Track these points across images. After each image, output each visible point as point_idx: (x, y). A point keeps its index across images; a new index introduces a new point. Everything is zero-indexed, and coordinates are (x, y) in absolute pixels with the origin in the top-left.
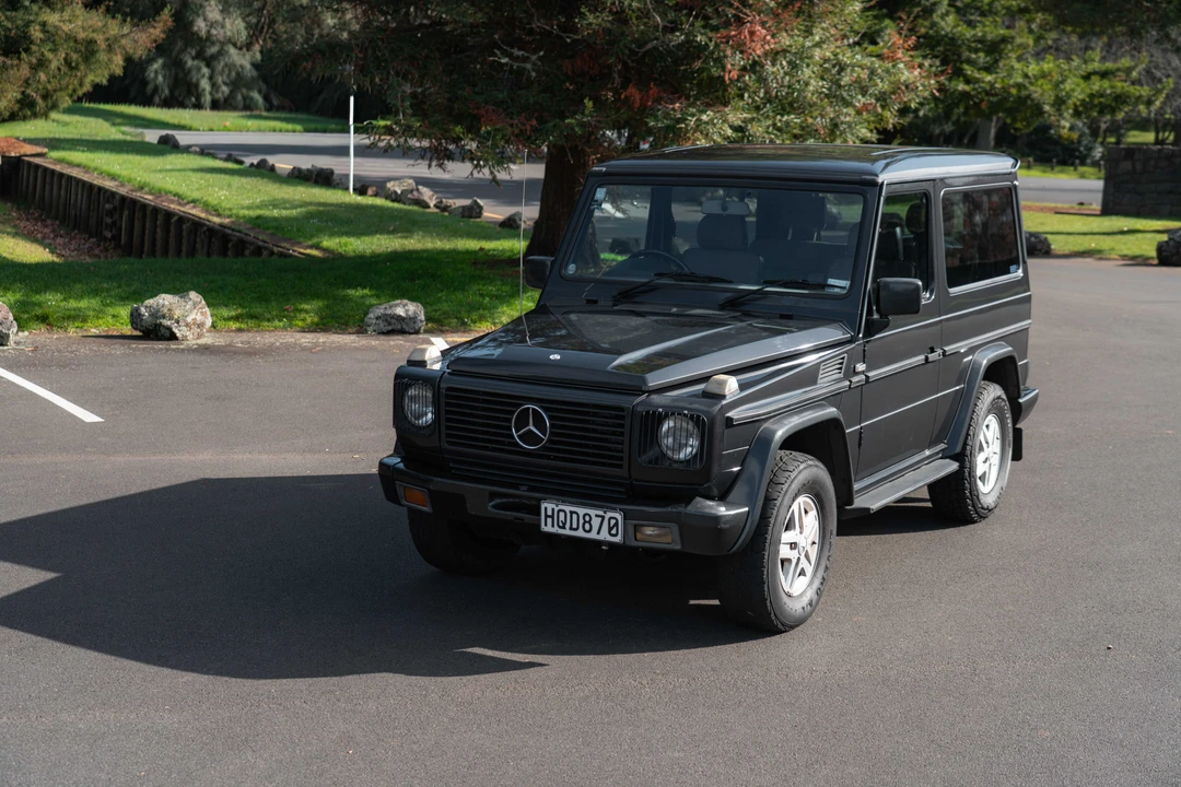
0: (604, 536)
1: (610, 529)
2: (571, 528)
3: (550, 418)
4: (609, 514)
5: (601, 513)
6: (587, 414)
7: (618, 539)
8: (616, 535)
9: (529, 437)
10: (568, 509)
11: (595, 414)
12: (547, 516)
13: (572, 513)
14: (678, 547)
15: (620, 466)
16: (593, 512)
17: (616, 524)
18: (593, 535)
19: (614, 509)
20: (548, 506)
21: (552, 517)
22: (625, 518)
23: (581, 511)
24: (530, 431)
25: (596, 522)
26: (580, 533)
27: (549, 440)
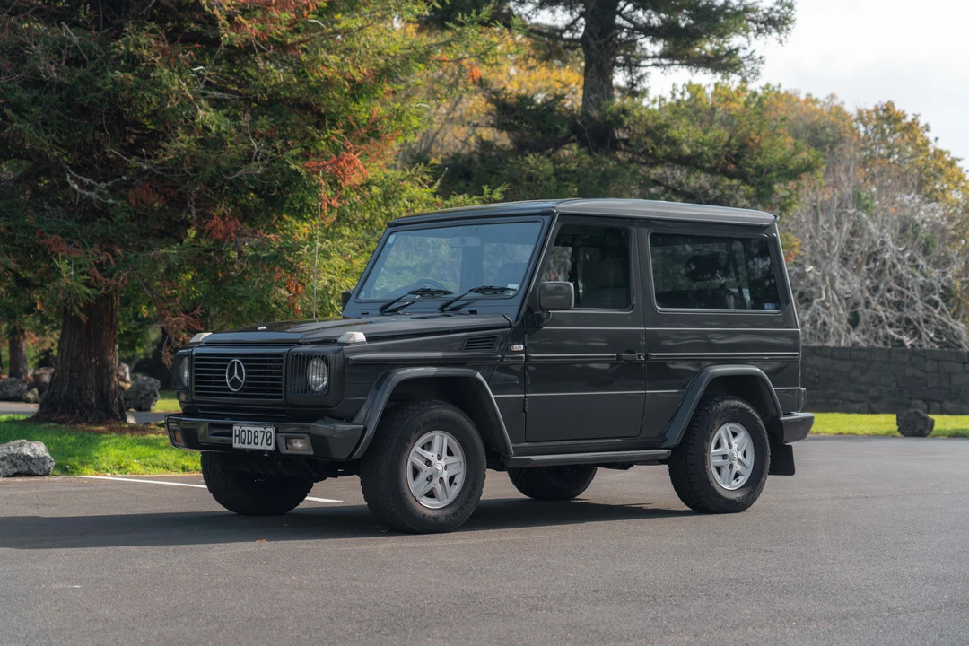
0: (265, 446)
1: (268, 440)
2: (248, 443)
3: (246, 367)
4: (268, 429)
5: (262, 429)
6: (265, 361)
7: (271, 448)
8: (270, 445)
9: (235, 383)
10: (246, 429)
11: (271, 361)
12: (236, 436)
13: (249, 431)
14: (312, 453)
15: (280, 397)
16: (259, 429)
17: (270, 437)
18: (258, 447)
19: (270, 426)
20: (236, 428)
21: (238, 436)
22: (276, 432)
23: (253, 429)
24: (236, 379)
25: (261, 435)
26: (252, 446)
27: (245, 384)
